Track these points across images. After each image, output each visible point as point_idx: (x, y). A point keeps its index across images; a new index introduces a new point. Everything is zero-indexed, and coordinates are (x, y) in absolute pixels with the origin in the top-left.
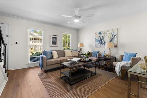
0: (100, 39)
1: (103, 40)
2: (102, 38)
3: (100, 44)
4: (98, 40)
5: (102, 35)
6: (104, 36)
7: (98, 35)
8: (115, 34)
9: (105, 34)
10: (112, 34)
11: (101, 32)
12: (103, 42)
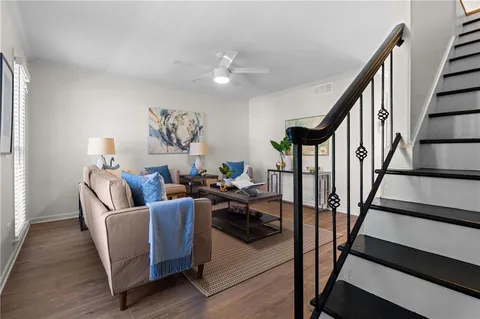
0: (165, 131)
1: (173, 135)
2: (170, 127)
3: (165, 146)
4: (160, 131)
5: (171, 121)
6: (176, 122)
7: (160, 117)
8: (201, 125)
9: (180, 119)
10: (196, 123)
11: (169, 112)
12: (175, 141)
